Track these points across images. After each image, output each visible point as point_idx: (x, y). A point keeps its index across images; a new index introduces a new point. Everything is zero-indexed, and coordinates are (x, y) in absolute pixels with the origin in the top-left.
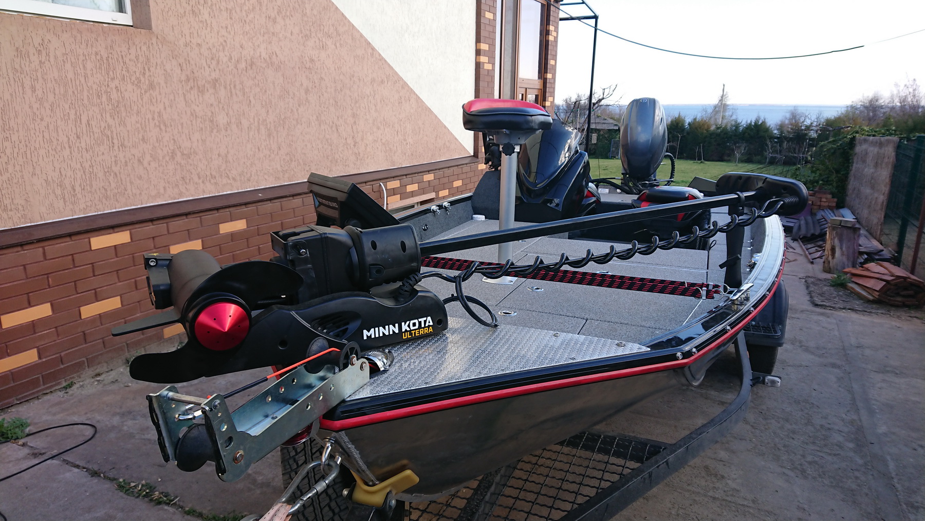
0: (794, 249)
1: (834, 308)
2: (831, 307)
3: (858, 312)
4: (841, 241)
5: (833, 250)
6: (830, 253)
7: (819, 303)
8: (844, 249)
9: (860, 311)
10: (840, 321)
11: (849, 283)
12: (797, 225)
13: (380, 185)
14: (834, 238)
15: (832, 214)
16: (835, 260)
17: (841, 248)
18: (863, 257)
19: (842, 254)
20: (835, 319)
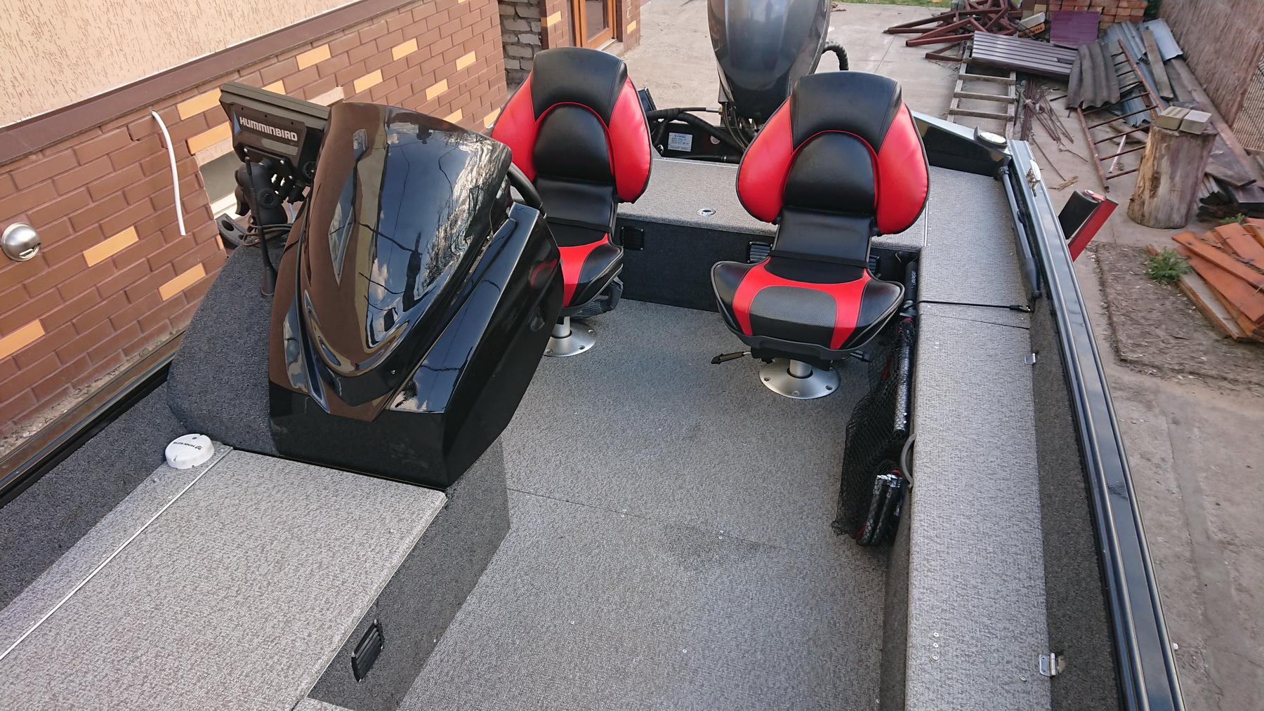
0: (1072, 141)
1: (1159, 368)
2: (1153, 367)
3: (1209, 380)
4: (1174, 162)
5: (1155, 180)
6: (1148, 184)
7: (1131, 356)
8: (1177, 179)
9: (1213, 377)
10: (1176, 422)
11: (1186, 273)
12: (1076, 70)
13: (154, 117)
14: (1162, 156)
15: (1138, 40)
16: (1155, 199)
17: (1172, 178)
18: (1207, 184)
19: (1172, 190)
20: (1163, 413)
